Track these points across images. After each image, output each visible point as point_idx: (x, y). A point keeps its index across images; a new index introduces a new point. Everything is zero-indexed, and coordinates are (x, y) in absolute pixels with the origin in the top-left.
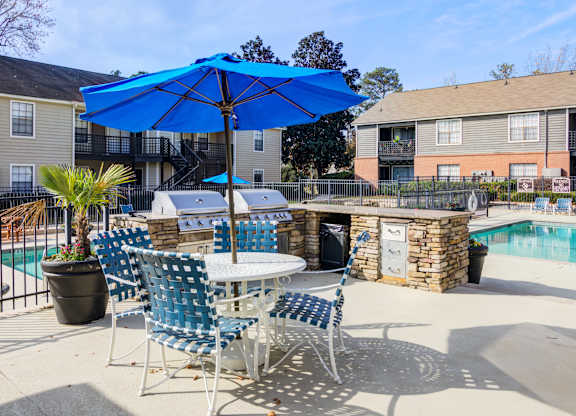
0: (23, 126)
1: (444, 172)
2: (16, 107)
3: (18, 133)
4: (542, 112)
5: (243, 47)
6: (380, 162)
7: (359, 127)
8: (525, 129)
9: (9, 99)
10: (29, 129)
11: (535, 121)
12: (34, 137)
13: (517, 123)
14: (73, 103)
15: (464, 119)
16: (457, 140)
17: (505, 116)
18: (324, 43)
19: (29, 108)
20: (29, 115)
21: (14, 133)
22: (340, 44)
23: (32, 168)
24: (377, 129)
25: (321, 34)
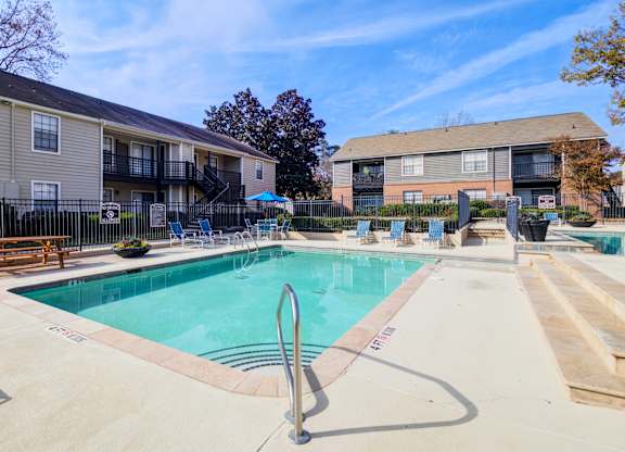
0: (46, 141)
1: (409, 196)
2: (38, 119)
3: (42, 148)
4: (490, 150)
5: (237, 97)
6: (354, 190)
7: (336, 162)
8: (476, 162)
9: (30, 109)
10: (53, 145)
11: (484, 157)
12: (59, 153)
13: (469, 158)
14: (102, 120)
15: (426, 155)
16: (419, 171)
17: (459, 152)
18: (298, 98)
19: (53, 122)
20: (53, 129)
21: (36, 147)
22: (309, 100)
23: (57, 186)
24: (351, 163)
25: (295, 91)
